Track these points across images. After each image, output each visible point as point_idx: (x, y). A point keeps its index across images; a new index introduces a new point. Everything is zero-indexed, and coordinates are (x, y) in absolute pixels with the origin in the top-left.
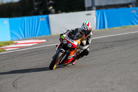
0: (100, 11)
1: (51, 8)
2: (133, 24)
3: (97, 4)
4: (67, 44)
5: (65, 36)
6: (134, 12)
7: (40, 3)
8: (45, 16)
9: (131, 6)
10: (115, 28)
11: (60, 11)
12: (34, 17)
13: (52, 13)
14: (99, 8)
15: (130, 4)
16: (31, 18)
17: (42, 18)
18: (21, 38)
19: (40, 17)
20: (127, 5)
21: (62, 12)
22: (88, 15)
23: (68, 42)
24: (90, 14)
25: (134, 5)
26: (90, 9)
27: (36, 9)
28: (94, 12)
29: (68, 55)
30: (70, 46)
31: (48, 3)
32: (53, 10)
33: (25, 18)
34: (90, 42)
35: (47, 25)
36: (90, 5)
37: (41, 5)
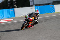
0: (36, 7)
1: (15, 5)
2: (51, 12)
3: (35, 3)
4: (28, 19)
5: (27, 16)
6: (52, 7)
7: (11, 3)
8: (13, 9)
9: (50, 4)
10: (43, 14)
11: (19, 7)
12: (8, 9)
13: (16, 8)
14: (36, 5)
15: (50, 3)
16: (7, 10)
17: (11, 10)
18: (2, 19)
19: (11, 9)
20: (48, 4)
21: (20, 7)
22: (31, 8)
23: (29, 18)
24: (32, 8)
25: (52, 4)
26: (32, 6)
27: (9, 6)
28: (34, 7)
29: (29, 24)
30: (29, 20)
31: (14, 3)
32: (16, 6)
33: (4, 10)
34: (38, 18)
35: (13, 13)
36: (32, 4)
37: (11, 4)
